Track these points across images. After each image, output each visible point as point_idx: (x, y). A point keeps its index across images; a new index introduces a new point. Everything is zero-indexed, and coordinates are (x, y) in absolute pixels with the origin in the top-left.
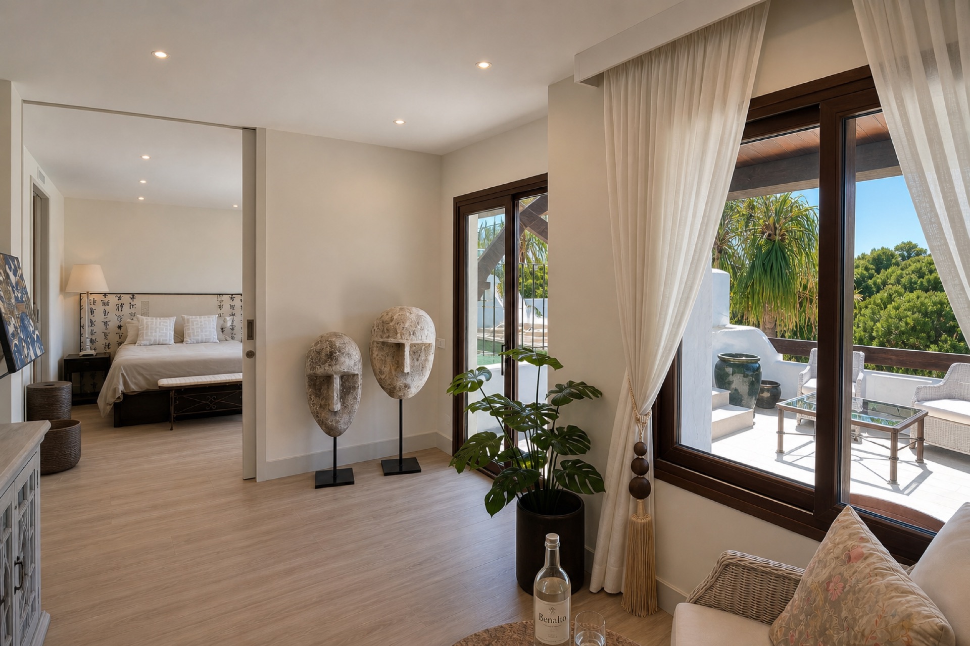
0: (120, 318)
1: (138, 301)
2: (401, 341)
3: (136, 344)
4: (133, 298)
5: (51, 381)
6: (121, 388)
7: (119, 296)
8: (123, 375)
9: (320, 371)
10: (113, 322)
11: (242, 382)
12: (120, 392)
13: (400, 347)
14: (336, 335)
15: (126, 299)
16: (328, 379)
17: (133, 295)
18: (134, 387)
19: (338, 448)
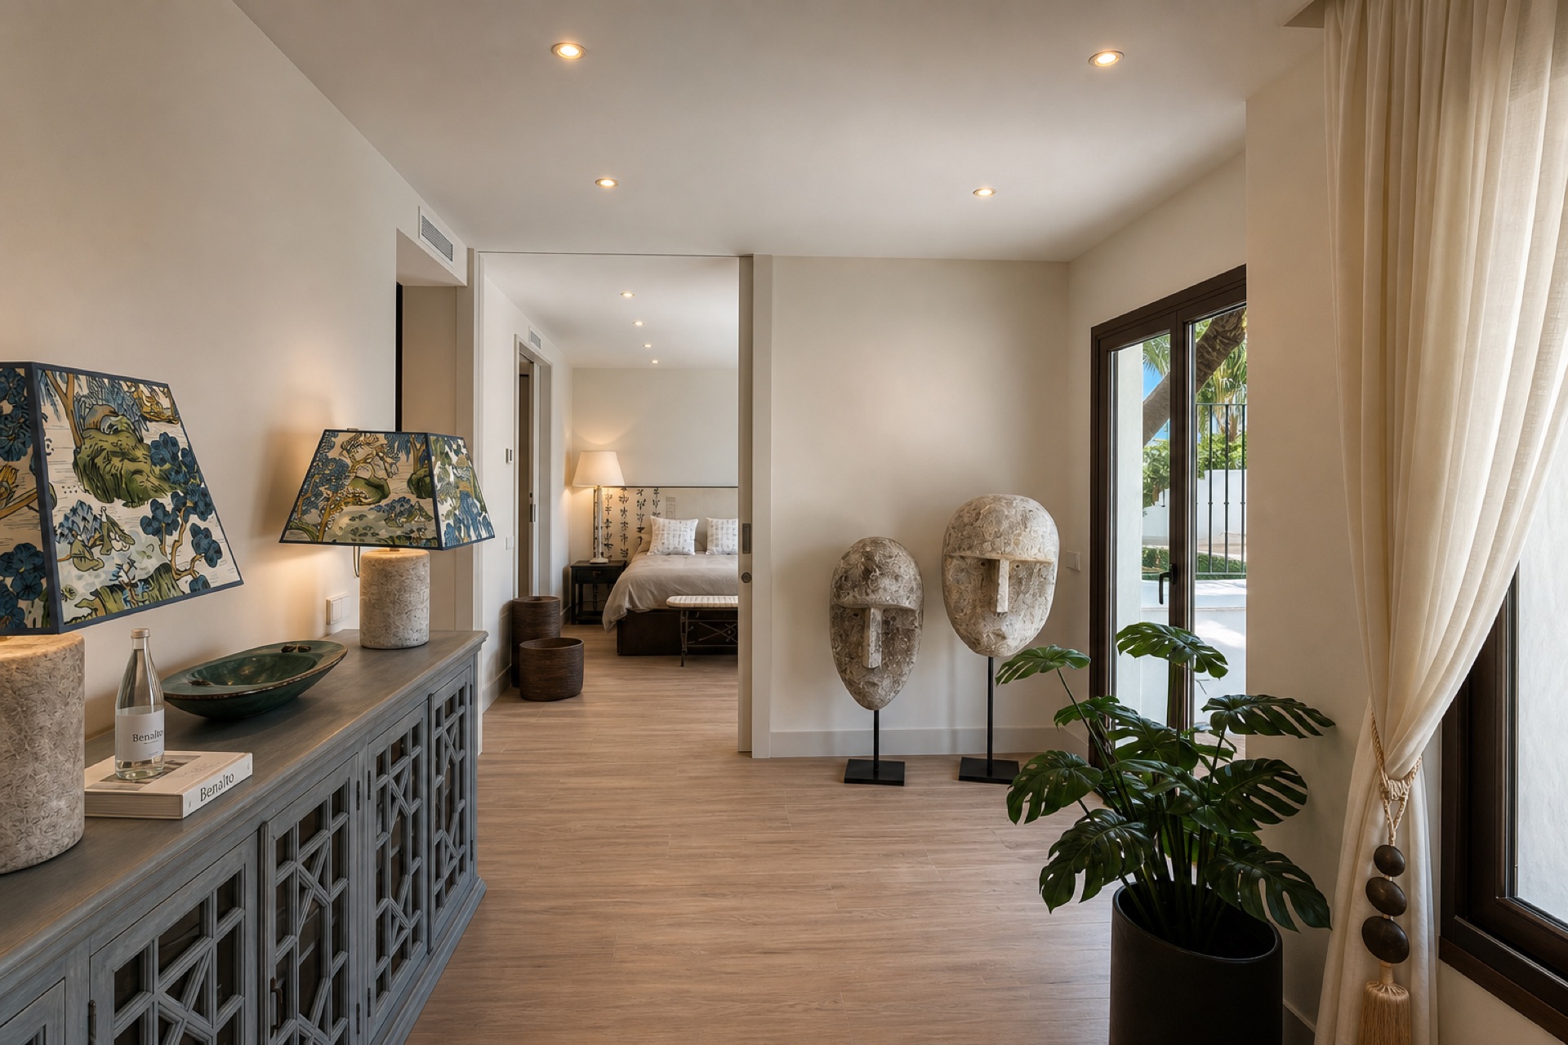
0: (641, 517)
1: (661, 497)
2: (994, 556)
3: (649, 554)
4: (656, 493)
5: (553, 595)
6: (627, 605)
7: (640, 489)
8: (630, 592)
9: (848, 599)
10: (633, 524)
11: (737, 608)
12: (625, 611)
13: (990, 567)
14: (876, 542)
15: (649, 494)
16: (860, 614)
17: (656, 489)
18: (641, 606)
19: (881, 729)
